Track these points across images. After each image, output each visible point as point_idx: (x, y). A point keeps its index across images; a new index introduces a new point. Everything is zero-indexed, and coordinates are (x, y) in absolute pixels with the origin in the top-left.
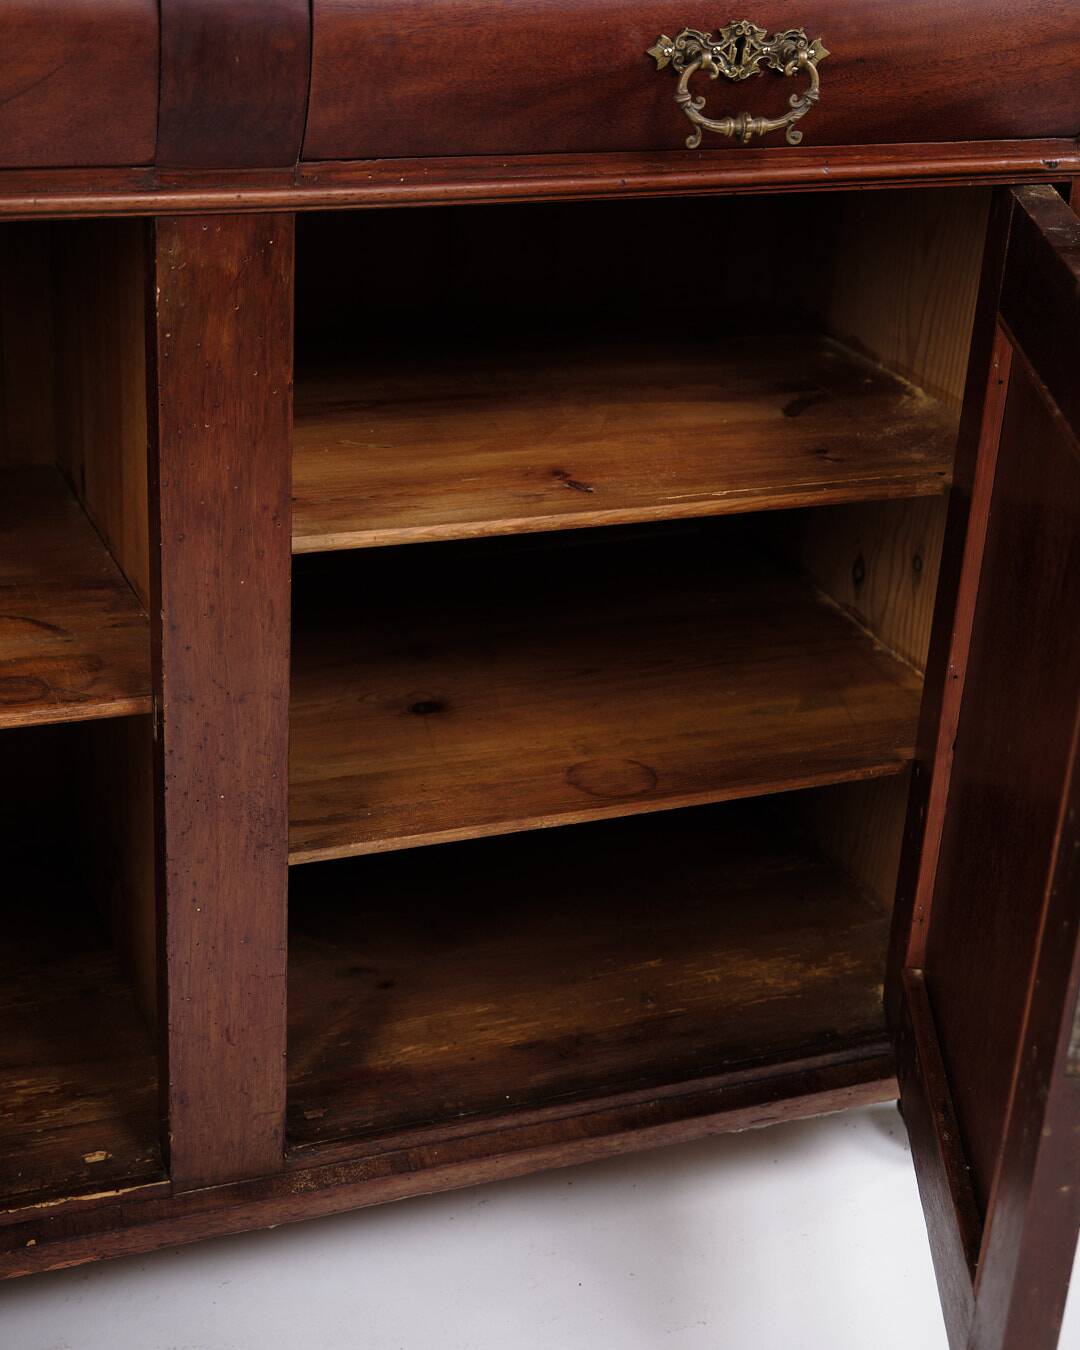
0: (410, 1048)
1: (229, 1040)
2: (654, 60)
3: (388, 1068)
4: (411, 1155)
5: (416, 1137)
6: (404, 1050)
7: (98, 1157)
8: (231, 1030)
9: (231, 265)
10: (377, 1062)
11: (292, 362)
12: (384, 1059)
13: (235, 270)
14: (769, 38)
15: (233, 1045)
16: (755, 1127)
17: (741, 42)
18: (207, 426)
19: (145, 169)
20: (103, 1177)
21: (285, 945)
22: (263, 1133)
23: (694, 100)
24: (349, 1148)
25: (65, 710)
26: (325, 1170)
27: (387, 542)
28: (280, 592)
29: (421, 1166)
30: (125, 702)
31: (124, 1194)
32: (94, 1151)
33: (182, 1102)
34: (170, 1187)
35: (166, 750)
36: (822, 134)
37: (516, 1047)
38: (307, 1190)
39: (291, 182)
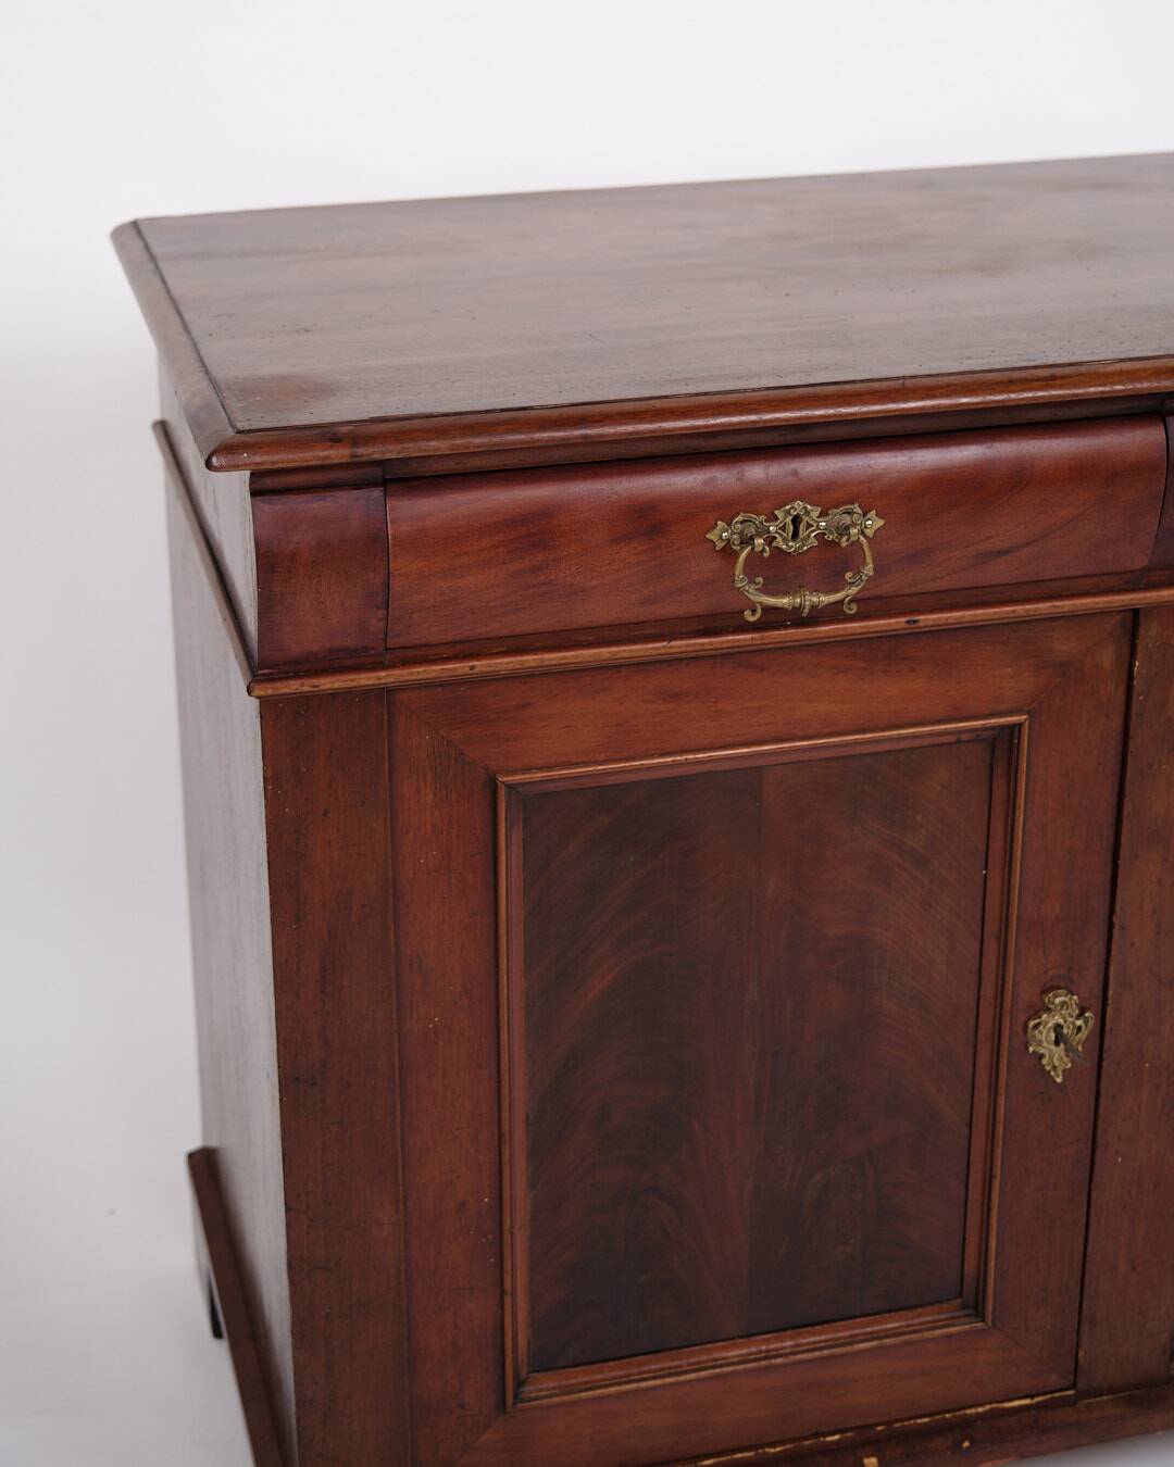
8: (1136, 1261)
15: (1136, 1273)
19: (1138, 573)
22: (1154, 1350)
34: (1075, 1396)
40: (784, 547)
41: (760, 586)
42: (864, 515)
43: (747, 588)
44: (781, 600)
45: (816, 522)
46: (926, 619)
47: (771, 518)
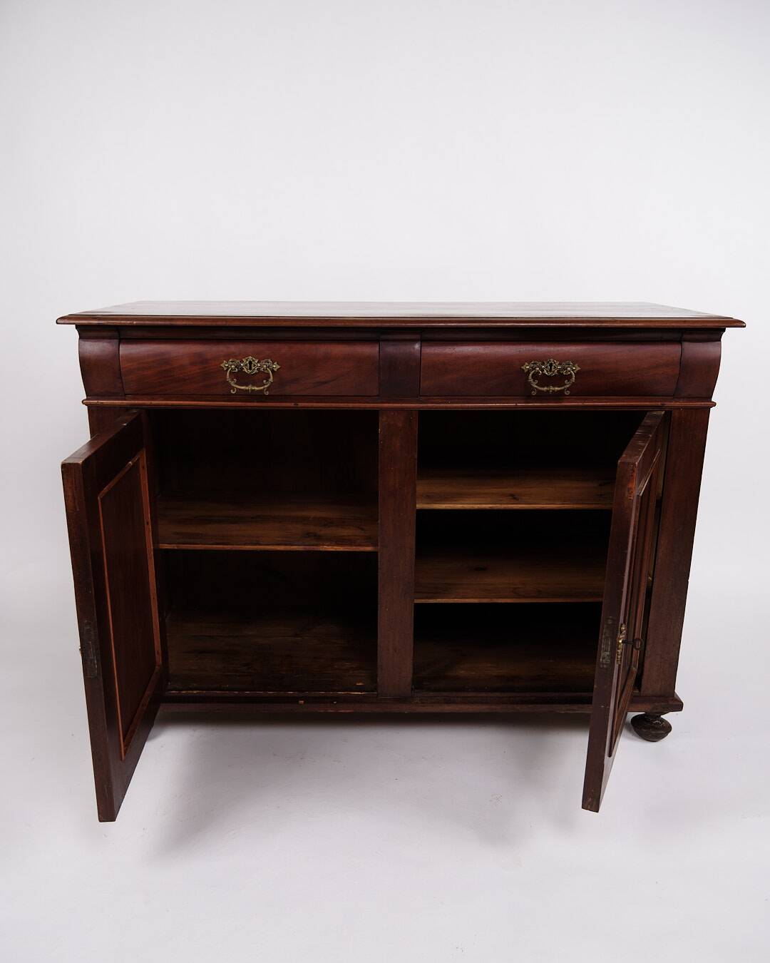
2: (523, 370)
3: (453, 676)
5: (454, 694)
6: (461, 672)
7: (361, 684)
9: (400, 425)
10: (451, 674)
12: (453, 673)
13: (401, 425)
14: (560, 364)
16: (568, 712)
17: (551, 365)
18: (392, 468)
19: (376, 397)
20: (359, 689)
23: (534, 381)
24: (432, 693)
26: (424, 698)
27: (450, 508)
28: (413, 519)
29: (454, 703)
30: (370, 547)
31: (364, 694)
32: (359, 682)
34: (377, 694)
36: (577, 392)
37: (495, 676)
39: (417, 402)
40: (247, 372)
41: (235, 382)
42: (273, 364)
43: (230, 382)
44: (243, 388)
45: (257, 365)
46: (301, 404)
47: (242, 361)
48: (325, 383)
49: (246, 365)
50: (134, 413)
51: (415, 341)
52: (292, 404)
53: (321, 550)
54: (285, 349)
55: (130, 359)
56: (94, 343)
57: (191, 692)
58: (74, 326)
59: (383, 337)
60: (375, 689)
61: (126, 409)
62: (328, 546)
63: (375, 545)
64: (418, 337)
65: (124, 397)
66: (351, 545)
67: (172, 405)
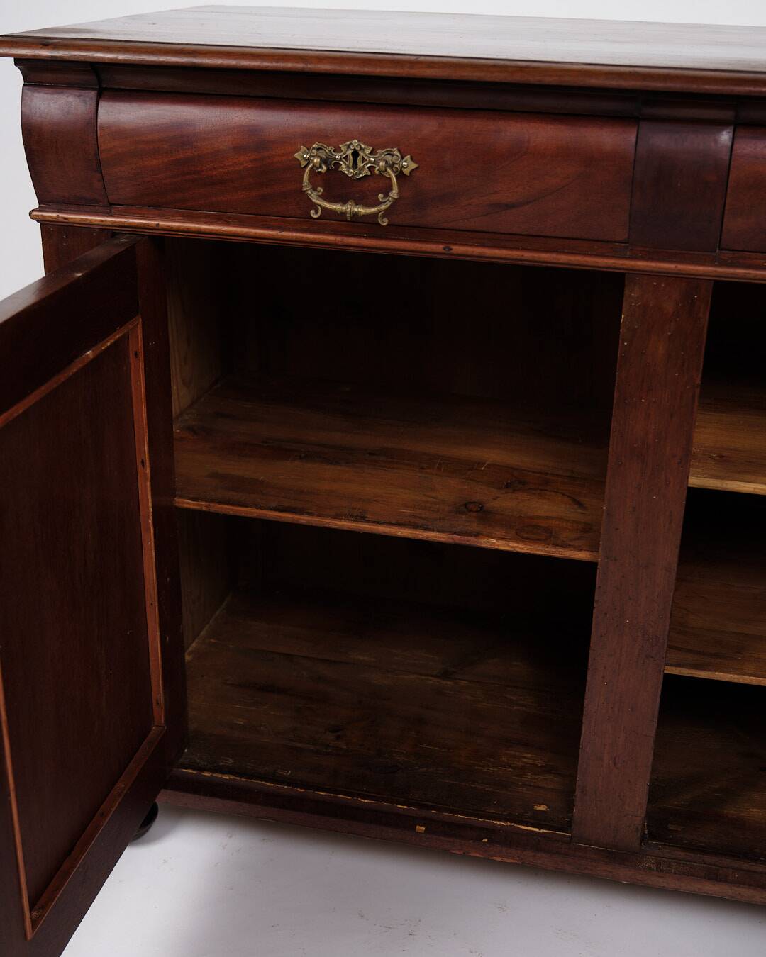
0: (755, 810)
1: (615, 764)
3: (735, 817)
4: (721, 871)
5: (728, 862)
6: (751, 810)
7: (542, 808)
8: (617, 759)
9: (669, 307)
10: (731, 811)
11: (701, 370)
12: (735, 811)
15: (617, 768)
18: (643, 400)
19: (623, 245)
20: (538, 820)
21: (656, 720)
22: (630, 826)
24: (682, 854)
25: (552, 549)
26: (664, 861)
28: (678, 509)
29: (725, 880)
30: (588, 553)
31: (543, 832)
32: (540, 804)
33: (583, 792)
34: (571, 838)
35: (597, 586)
38: (649, 868)
39: (712, 262)
40: (346, 172)
41: (320, 193)
42: (402, 158)
43: (309, 192)
44: (334, 207)
45: (368, 157)
46: (458, 249)
47: (337, 150)
48: (513, 206)
49: (346, 158)
50: (123, 244)
51: (721, 124)
52: (439, 248)
53: (484, 545)
54: (428, 126)
55: (119, 133)
56: (49, 96)
57: (220, 776)
58: (13, 59)
59: (648, 111)
60: (567, 827)
61: (112, 233)
62: (499, 538)
63: (594, 548)
64: (728, 114)
65: (108, 209)
66: (546, 542)
67: (199, 232)
